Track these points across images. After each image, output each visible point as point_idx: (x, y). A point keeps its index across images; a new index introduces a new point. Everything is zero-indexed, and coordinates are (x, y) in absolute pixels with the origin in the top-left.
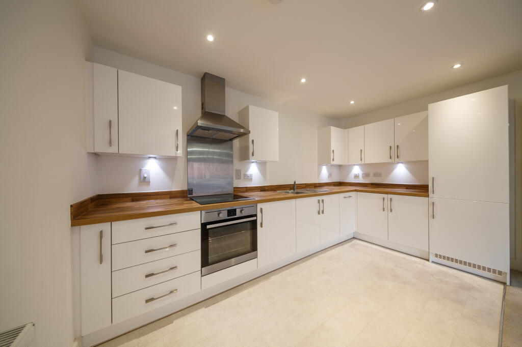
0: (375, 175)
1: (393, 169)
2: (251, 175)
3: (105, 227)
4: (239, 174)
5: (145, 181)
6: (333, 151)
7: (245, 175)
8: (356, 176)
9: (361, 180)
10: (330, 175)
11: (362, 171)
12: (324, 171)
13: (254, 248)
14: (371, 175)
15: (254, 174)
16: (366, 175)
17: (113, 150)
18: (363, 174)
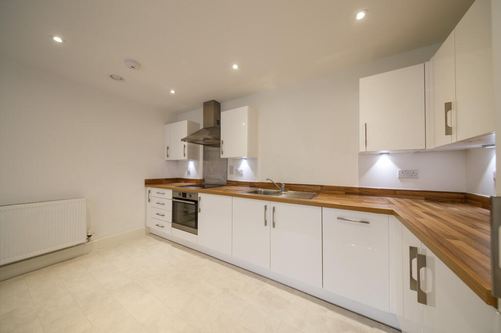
2: (242, 171)
5: (189, 172)
15: (244, 170)
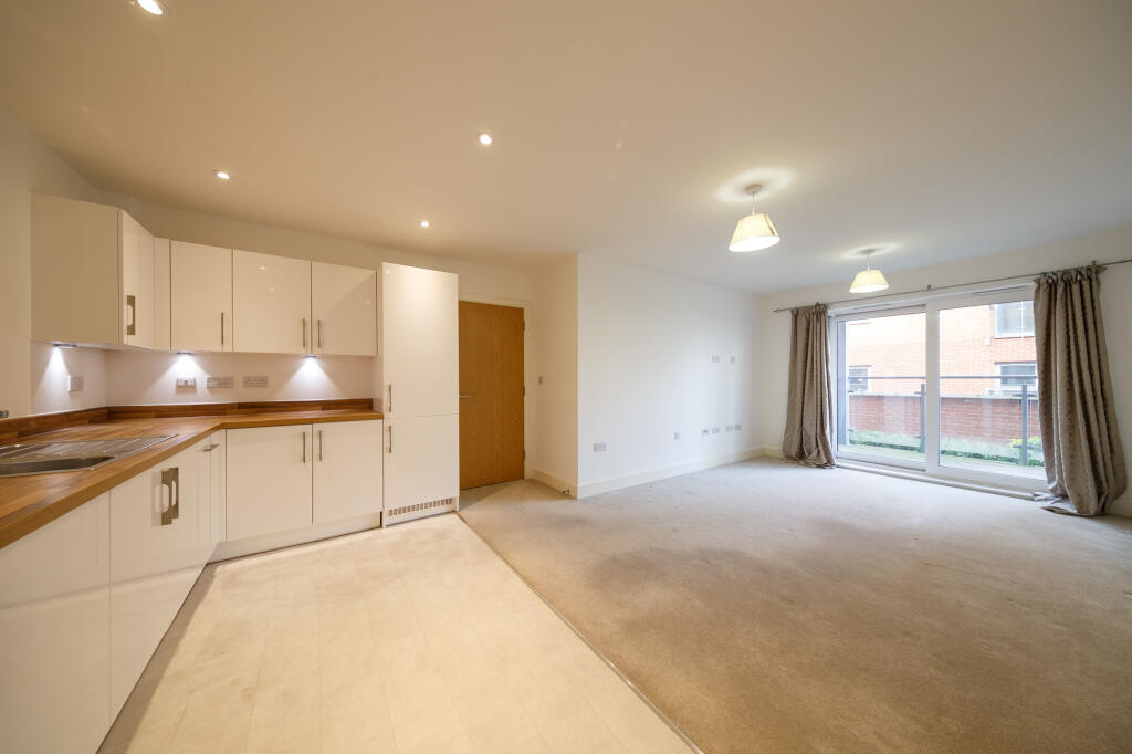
0: (249, 382)
1: (294, 371)
6: (131, 300)
8: (186, 387)
9: (203, 397)
10: (77, 385)
11: (208, 371)
12: (57, 366)
14: (239, 382)
16: (219, 383)
18: (209, 380)
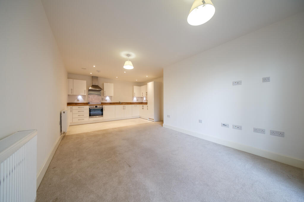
3: (72, 107)
4: (103, 99)
5: (78, 100)
6: (135, 93)
7: (105, 99)
10: (137, 100)
13: (102, 114)
15: (108, 99)
17: (72, 94)
